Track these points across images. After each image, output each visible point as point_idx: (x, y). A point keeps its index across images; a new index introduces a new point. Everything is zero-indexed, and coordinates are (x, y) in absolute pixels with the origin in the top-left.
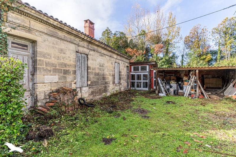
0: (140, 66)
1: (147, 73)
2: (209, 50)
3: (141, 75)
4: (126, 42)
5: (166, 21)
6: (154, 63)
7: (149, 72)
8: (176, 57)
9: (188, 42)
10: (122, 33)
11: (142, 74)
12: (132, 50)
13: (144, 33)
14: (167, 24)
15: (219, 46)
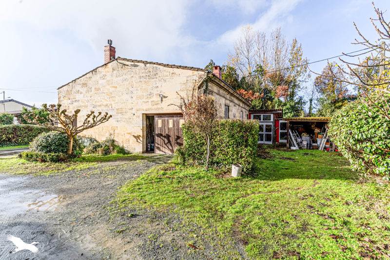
0: (262, 115)
1: (271, 124)
2: (347, 95)
3: (263, 125)
4: (236, 80)
5: (289, 51)
6: (281, 112)
7: (274, 122)
8: (304, 103)
9: (320, 84)
10: (231, 69)
11: (265, 124)
12: (246, 92)
13: (261, 71)
14: (290, 55)
15: (359, 91)
